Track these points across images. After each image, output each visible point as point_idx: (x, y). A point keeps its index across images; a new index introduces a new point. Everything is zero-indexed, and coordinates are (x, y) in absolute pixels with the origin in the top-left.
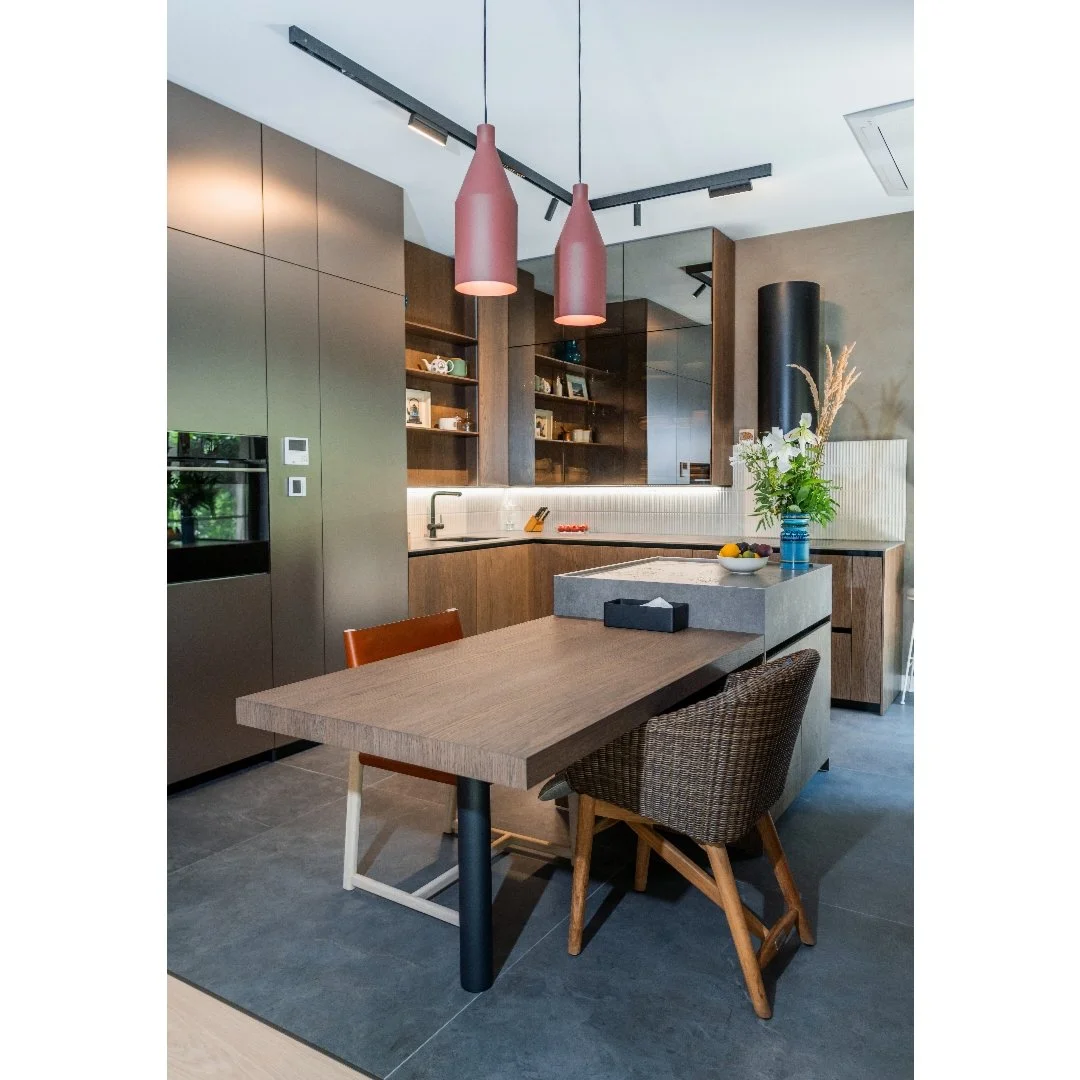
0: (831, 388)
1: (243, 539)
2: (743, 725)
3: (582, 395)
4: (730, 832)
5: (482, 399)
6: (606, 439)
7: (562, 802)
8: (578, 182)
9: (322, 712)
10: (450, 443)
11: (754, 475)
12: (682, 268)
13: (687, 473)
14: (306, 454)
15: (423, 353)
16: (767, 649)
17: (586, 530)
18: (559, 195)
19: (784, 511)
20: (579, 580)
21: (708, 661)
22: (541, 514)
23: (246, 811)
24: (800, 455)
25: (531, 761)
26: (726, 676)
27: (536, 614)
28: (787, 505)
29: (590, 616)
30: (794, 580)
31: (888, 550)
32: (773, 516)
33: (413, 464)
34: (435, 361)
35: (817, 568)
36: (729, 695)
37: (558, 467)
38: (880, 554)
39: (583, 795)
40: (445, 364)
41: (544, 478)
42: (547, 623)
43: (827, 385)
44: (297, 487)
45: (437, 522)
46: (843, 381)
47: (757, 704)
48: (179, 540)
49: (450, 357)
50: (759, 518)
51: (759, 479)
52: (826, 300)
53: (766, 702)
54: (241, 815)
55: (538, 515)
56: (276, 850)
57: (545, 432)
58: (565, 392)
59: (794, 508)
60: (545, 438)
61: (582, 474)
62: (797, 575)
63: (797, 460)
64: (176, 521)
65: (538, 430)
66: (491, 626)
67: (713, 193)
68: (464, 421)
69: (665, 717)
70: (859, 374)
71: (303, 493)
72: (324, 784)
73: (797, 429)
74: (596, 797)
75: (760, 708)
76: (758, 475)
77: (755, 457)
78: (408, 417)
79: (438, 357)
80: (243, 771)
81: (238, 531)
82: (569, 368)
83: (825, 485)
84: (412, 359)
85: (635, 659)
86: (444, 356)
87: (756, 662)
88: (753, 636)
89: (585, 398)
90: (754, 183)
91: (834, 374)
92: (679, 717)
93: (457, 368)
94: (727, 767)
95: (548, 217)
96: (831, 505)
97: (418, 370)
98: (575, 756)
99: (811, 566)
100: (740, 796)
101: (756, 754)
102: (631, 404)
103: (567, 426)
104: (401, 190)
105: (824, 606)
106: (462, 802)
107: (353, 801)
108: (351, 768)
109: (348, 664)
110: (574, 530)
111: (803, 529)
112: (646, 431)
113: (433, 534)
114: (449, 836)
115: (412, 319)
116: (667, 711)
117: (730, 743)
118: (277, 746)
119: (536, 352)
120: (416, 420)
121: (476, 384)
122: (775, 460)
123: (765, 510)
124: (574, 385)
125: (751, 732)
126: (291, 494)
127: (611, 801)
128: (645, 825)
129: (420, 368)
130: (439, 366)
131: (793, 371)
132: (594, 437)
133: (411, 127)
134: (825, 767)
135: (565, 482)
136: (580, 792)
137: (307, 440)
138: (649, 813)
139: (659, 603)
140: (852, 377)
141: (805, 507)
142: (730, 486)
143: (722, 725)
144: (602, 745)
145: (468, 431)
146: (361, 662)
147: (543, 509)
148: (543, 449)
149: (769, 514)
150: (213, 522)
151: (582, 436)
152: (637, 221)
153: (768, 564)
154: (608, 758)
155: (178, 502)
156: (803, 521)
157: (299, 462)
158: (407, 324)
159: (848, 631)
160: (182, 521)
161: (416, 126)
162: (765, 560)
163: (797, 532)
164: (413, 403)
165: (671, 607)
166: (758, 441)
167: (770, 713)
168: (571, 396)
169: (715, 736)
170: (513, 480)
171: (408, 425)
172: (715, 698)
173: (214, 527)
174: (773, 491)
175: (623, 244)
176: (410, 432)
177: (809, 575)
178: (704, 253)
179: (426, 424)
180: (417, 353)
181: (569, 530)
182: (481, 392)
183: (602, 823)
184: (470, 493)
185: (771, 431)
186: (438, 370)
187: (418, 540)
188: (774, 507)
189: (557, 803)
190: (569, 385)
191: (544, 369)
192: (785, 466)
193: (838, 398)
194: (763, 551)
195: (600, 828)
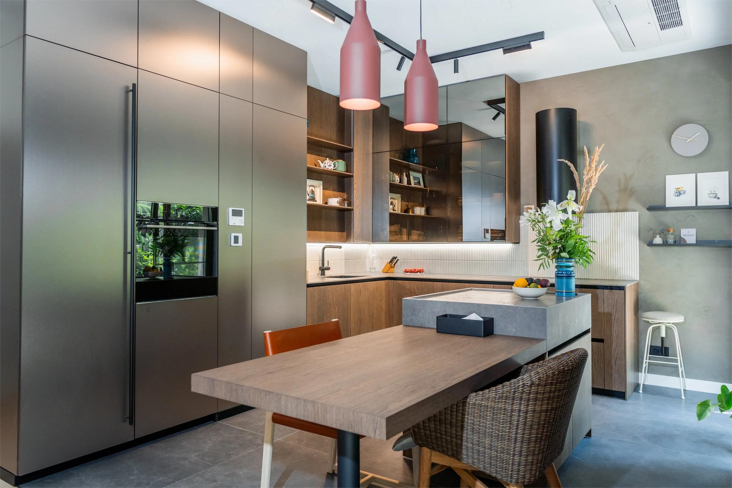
0: (587, 175)
1: (202, 275)
2: (536, 399)
3: (420, 185)
4: (528, 476)
5: (355, 186)
6: (436, 213)
7: (407, 453)
8: (420, 39)
9: (247, 384)
10: (335, 214)
11: (536, 233)
12: (485, 102)
13: (488, 236)
14: (242, 218)
15: (318, 157)
16: (550, 349)
17: (423, 272)
18: (406, 55)
19: (558, 257)
20: (419, 301)
21: (509, 356)
22: (393, 261)
23: (197, 454)
24: (568, 218)
25: (389, 420)
26: (521, 367)
27: (390, 324)
28: (559, 253)
29: (427, 326)
30: (565, 303)
31: (628, 285)
32: (549, 261)
33: (310, 228)
34: (326, 162)
35: (580, 296)
36: (525, 378)
37: (405, 231)
38: (622, 288)
39: (423, 448)
40: (332, 163)
41: (395, 237)
42: (398, 329)
43: (585, 172)
44: (236, 239)
45: (326, 265)
46: (596, 170)
47: (546, 385)
48: (162, 276)
49: (335, 159)
50: (540, 262)
51: (540, 235)
52: (581, 120)
53: (552, 384)
54: (193, 457)
55: (391, 261)
56: (215, 481)
57: (396, 208)
58: (409, 182)
59: (564, 254)
60: (396, 212)
61: (419, 235)
62: (567, 299)
63: (566, 222)
64: (161, 264)
65: (391, 207)
66: (360, 332)
67: (506, 51)
68: (344, 200)
69: (481, 393)
70: (606, 166)
71: (240, 243)
72: (249, 437)
73: (566, 201)
74: (433, 449)
75: (548, 388)
76: (539, 232)
77: (536, 221)
78: (308, 197)
79: (328, 159)
80: (195, 427)
81: (199, 271)
82: (411, 167)
83: (585, 239)
84: (311, 160)
85: (459, 354)
86: (331, 158)
87: (541, 358)
88: (539, 340)
89: (422, 186)
90: (532, 44)
91: (590, 165)
92: (491, 393)
93: (340, 166)
94: (524, 429)
95: (399, 68)
96: (589, 253)
97: (315, 167)
98: (419, 418)
99: (576, 294)
100: (534, 451)
101: (545, 420)
102: (452, 190)
103: (410, 204)
104: (306, 52)
105: (586, 322)
106: (341, 451)
107: (267, 450)
108: (266, 426)
109: (266, 354)
110: (415, 271)
111: (571, 269)
112: (461, 207)
113: (323, 274)
114: (331, 476)
115: (312, 135)
116: (482, 389)
117: (527, 412)
118: (219, 411)
119: (390, 156)
120: (313, 199)
121: (352, 176)
122: (551, 222)
123: (543, 257)
124: (415, 178)
125: (542, 405)
126: (233, 244)
127: (443, 452)
128: (466, 470)
129: (316, 166)
130: (328, 165)
131: (560, 163)
132: (427, 211)
133: (313, 12)
134: (589, 434)
135: (409, 240)
136: (421, 446)
137: (243, 209)
138: (470, 461)
139: (474, 317)
140: (602, 167)
141: (572, 254)
142: (518, 243)
143: (521, 399)
144: (436, 411)
145: (346, 207)
146: (275, 352)
147: (394, 258)
148: (394, 219)
149: (546, 259)
150: (183, 266)
151: (420, 211)
152: (456, 70)
153: (547, 293)
154: (440, 420)
155: (162, 252)
156: (571, 264)
157: (237, 224)
158: (308, 138)
159: (601, 341)
160: (164, 264)
161: (316, 10)
162: (544, 290)
163: (566, 271)
164: (311, 188)
165: (482, 319)
166: (539, 210)
167: (554, 392)
168: (413, 185)
169: (516, 407)
170: (375, 238)
171: (308, 202)
172: (516, 380)
173: (184, 270)
174: (550, 244)
175: (447, 86)
176: (309, 206)
177: (575, 300)
178: (500, 92)
179: (319, 201)
180: (314, 156)
181: (411, 272)
182: (355, 182)
183: (436, 468)
184: (347, 247)
185: (548, 203)
186: (327, 167)
187: (313, 277)
188: (550, 254)
189: (404, 454)
190: (411, 178)
191: (395, 167)
192: (558, 226)
193: (593, 181)
194: (543, 283)
195: (436, 471)
